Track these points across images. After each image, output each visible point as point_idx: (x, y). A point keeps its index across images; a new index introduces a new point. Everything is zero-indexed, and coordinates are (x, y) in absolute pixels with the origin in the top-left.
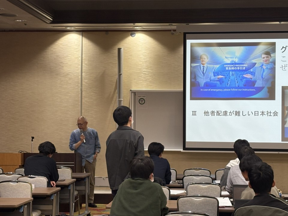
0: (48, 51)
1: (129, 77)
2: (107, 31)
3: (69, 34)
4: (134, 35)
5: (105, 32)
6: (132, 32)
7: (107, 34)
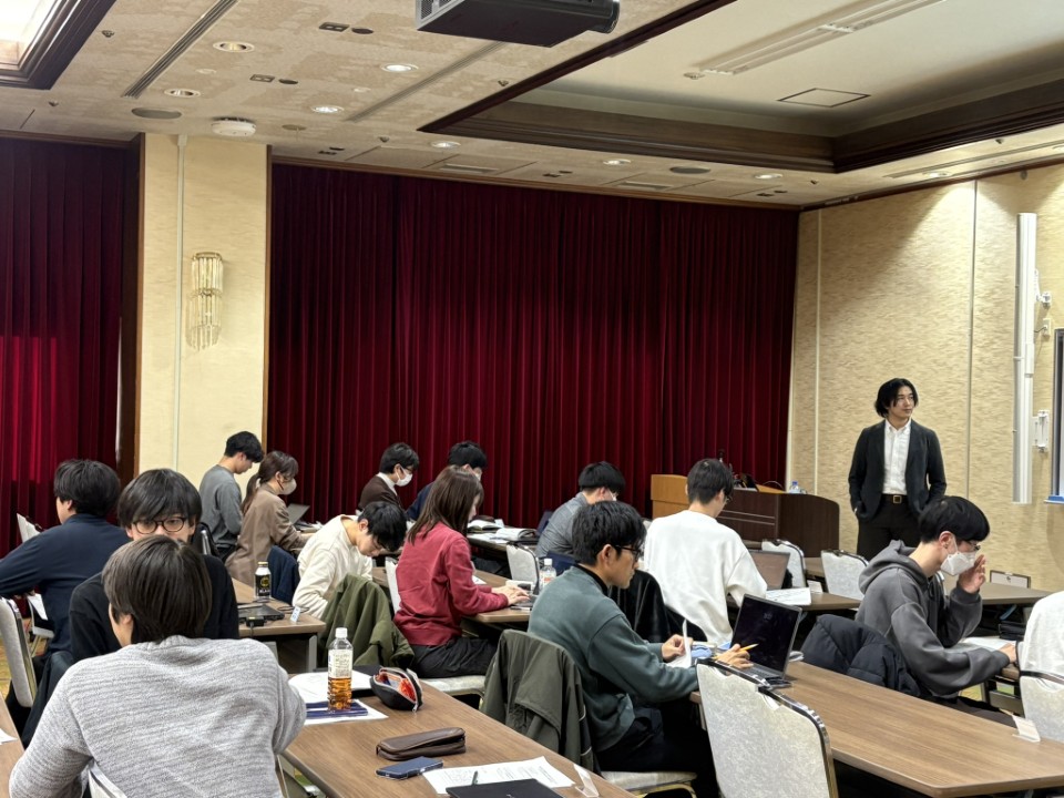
0: (914, 239)
2: (1023, 169)
5: (1018, 174)
7: (1024, 177)
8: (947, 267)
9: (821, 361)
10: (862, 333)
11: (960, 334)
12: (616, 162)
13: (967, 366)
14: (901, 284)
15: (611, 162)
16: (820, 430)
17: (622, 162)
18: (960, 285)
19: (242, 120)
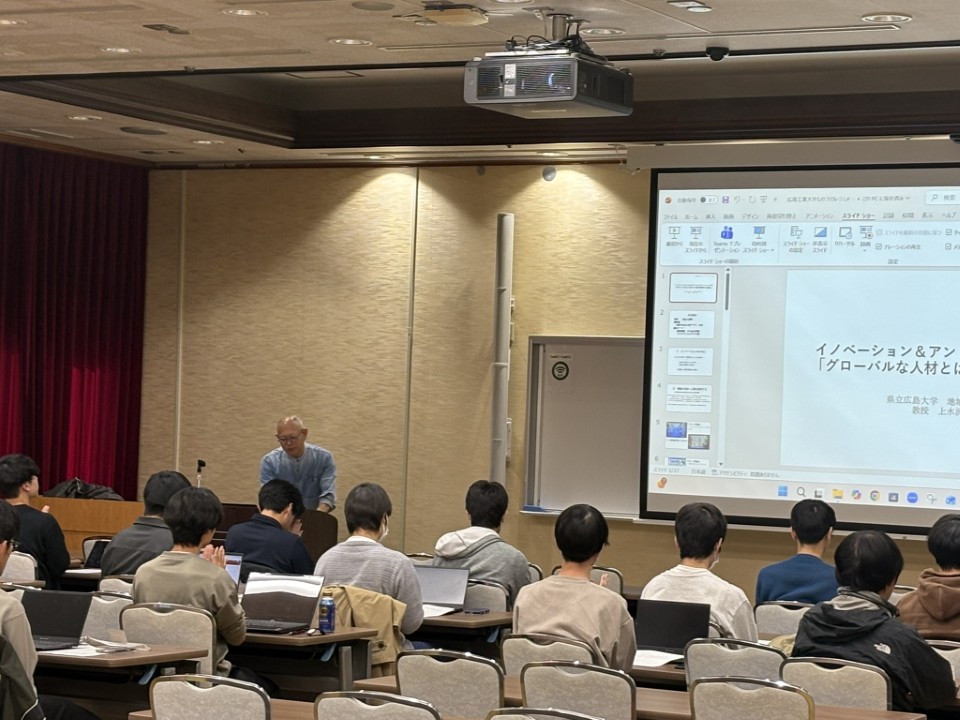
0: (331, 222)
1: (536, 298)
2: (481, 164)
3: (385, 173)
4: (553, 174)
5: (475, 168)
6: (548, 166)
7: (481, 173)
8: (377, 258)
9: (185, 351)
10: (250, 323)
11: (395, 332)
12: (82, 118)
13: (406, 367)
14: (313, 270)
15: (77, 118)
16: (181, 434)
18: (396, 279)
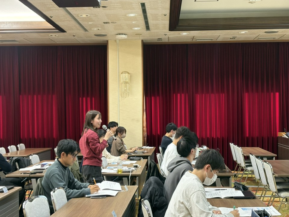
12: (243, 32)
15: (242, 33)
17: (245, 32)
19: (123, 34)
